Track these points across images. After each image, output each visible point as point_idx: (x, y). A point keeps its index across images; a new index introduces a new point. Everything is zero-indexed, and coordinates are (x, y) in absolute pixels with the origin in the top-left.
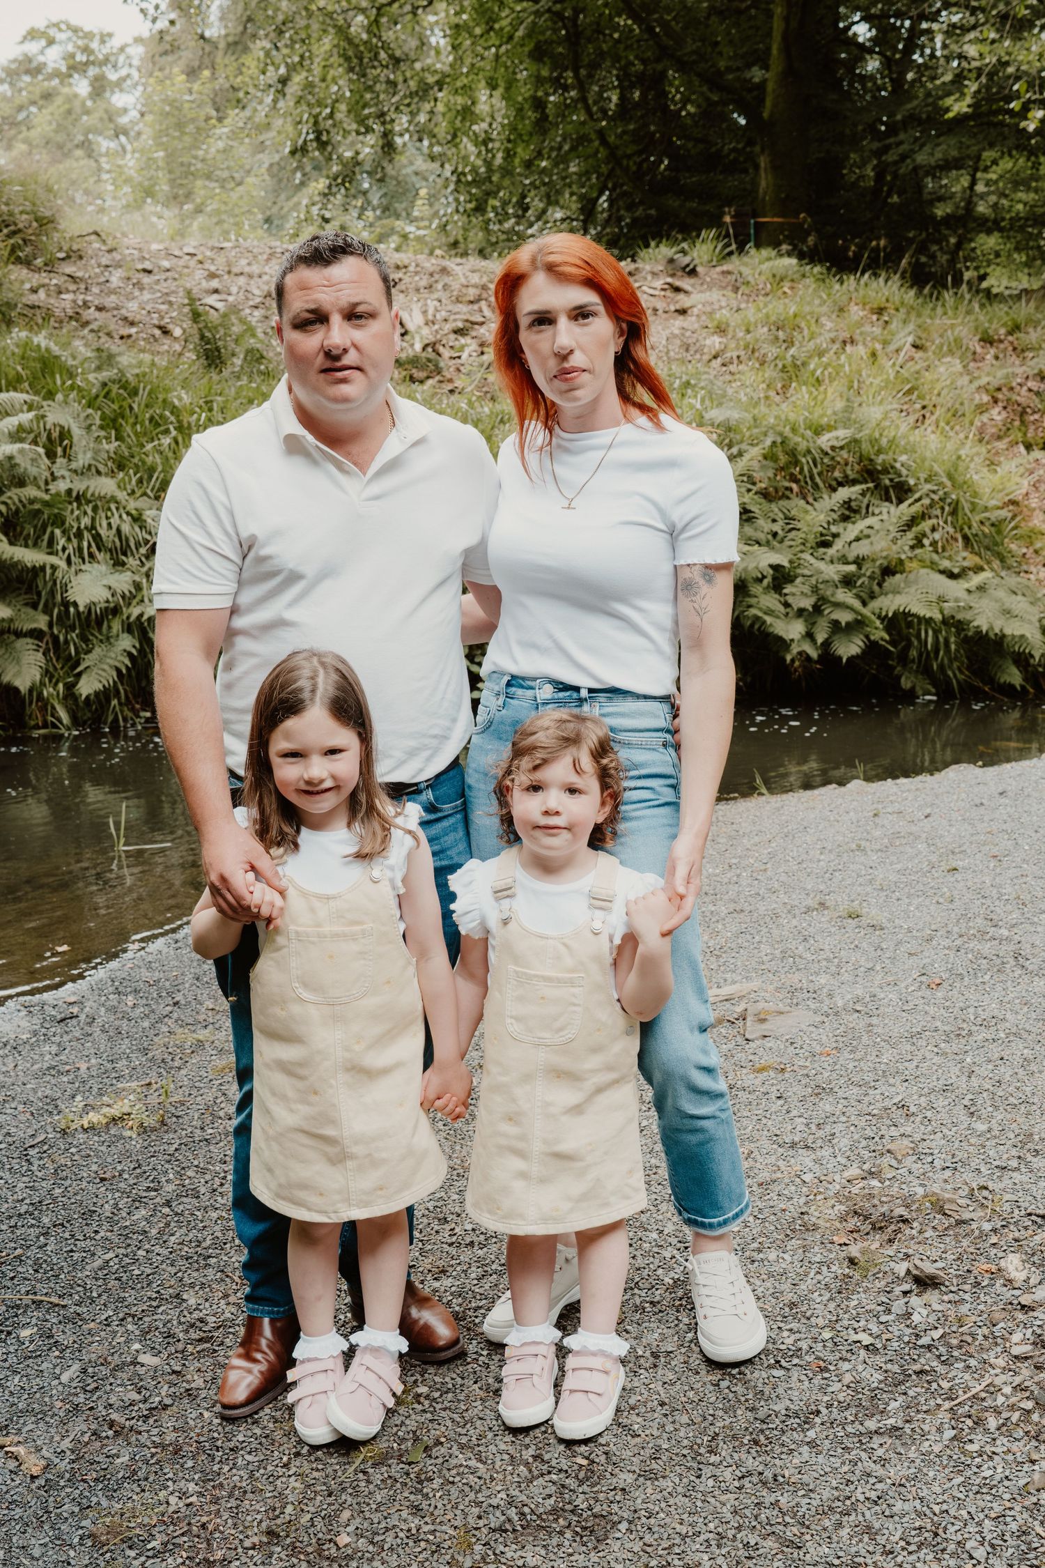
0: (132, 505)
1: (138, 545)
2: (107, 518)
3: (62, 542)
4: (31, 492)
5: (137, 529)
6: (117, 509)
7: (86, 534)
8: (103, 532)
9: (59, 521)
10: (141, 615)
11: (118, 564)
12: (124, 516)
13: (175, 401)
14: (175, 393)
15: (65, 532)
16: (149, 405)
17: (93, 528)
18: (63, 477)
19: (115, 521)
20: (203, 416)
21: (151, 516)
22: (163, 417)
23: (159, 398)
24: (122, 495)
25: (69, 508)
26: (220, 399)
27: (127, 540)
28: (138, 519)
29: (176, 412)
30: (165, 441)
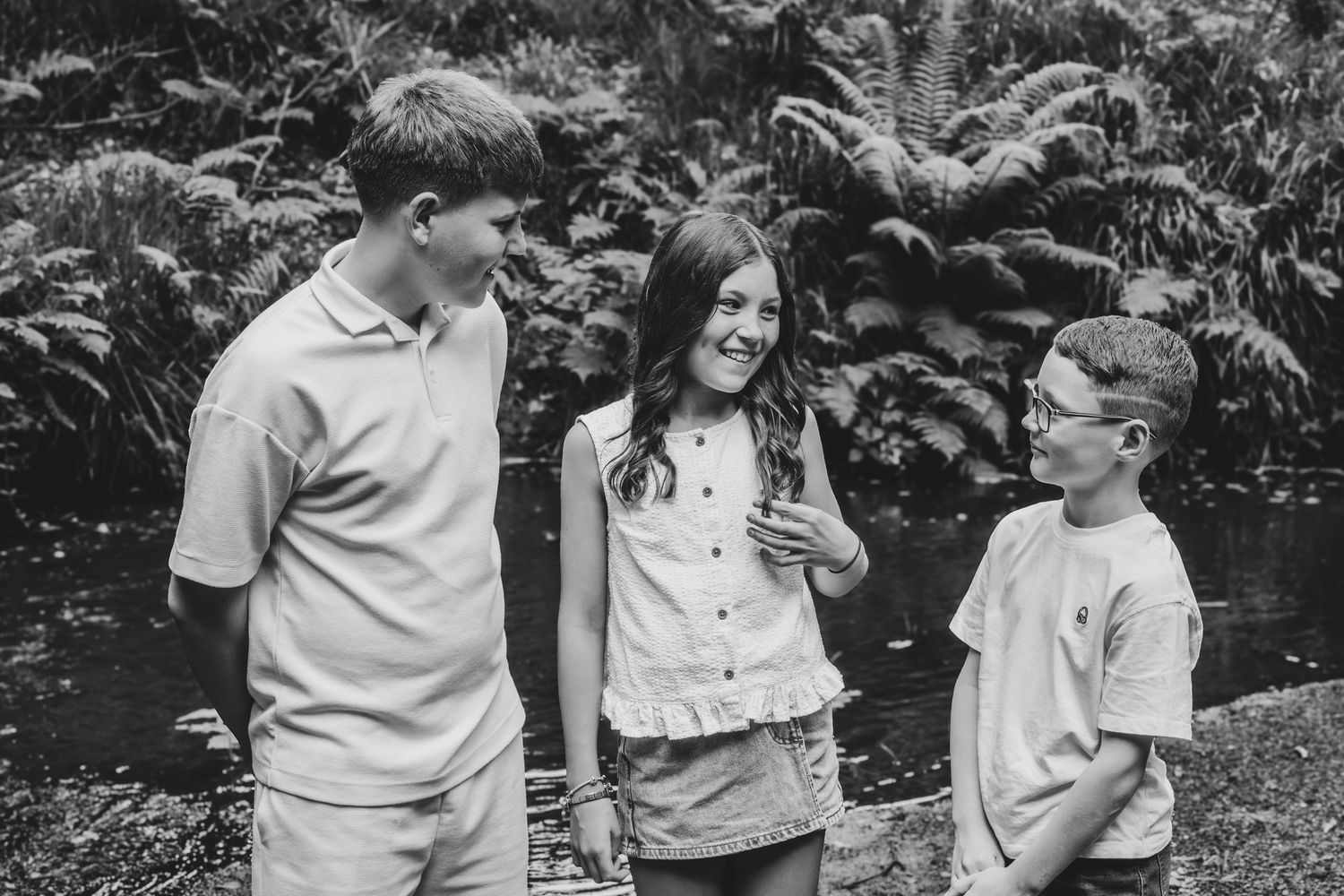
0: (1203, 199)
1: (1206, 247)
2: (1172, 214)
3: (1116, 241)
4: (1087, 181)
5: (1206, 227)
6: (1185, 203)
7: (1145, 234)
8: (1166, 230)
9: (1114, 216)
10: (1204, 332)
11: (1180, 271)
12: (1192, 212)
13: (1263, 75)
14: (1262, 65)
15: (1121, 231)
16: (1229, 79)
17: (1153, 226)
18: (1122, 165)
19: (1181, 217)
20: (1297, 92)
21: (1224, 213)
22: (1245, 93)
23: (1242, 71)
24: (1191, 187)
25: (1128, 200)
26: (1318, 72)
27: (1193, 240)
28: (1208, 216)
29: (1261, 86)
30: (1249, 123)
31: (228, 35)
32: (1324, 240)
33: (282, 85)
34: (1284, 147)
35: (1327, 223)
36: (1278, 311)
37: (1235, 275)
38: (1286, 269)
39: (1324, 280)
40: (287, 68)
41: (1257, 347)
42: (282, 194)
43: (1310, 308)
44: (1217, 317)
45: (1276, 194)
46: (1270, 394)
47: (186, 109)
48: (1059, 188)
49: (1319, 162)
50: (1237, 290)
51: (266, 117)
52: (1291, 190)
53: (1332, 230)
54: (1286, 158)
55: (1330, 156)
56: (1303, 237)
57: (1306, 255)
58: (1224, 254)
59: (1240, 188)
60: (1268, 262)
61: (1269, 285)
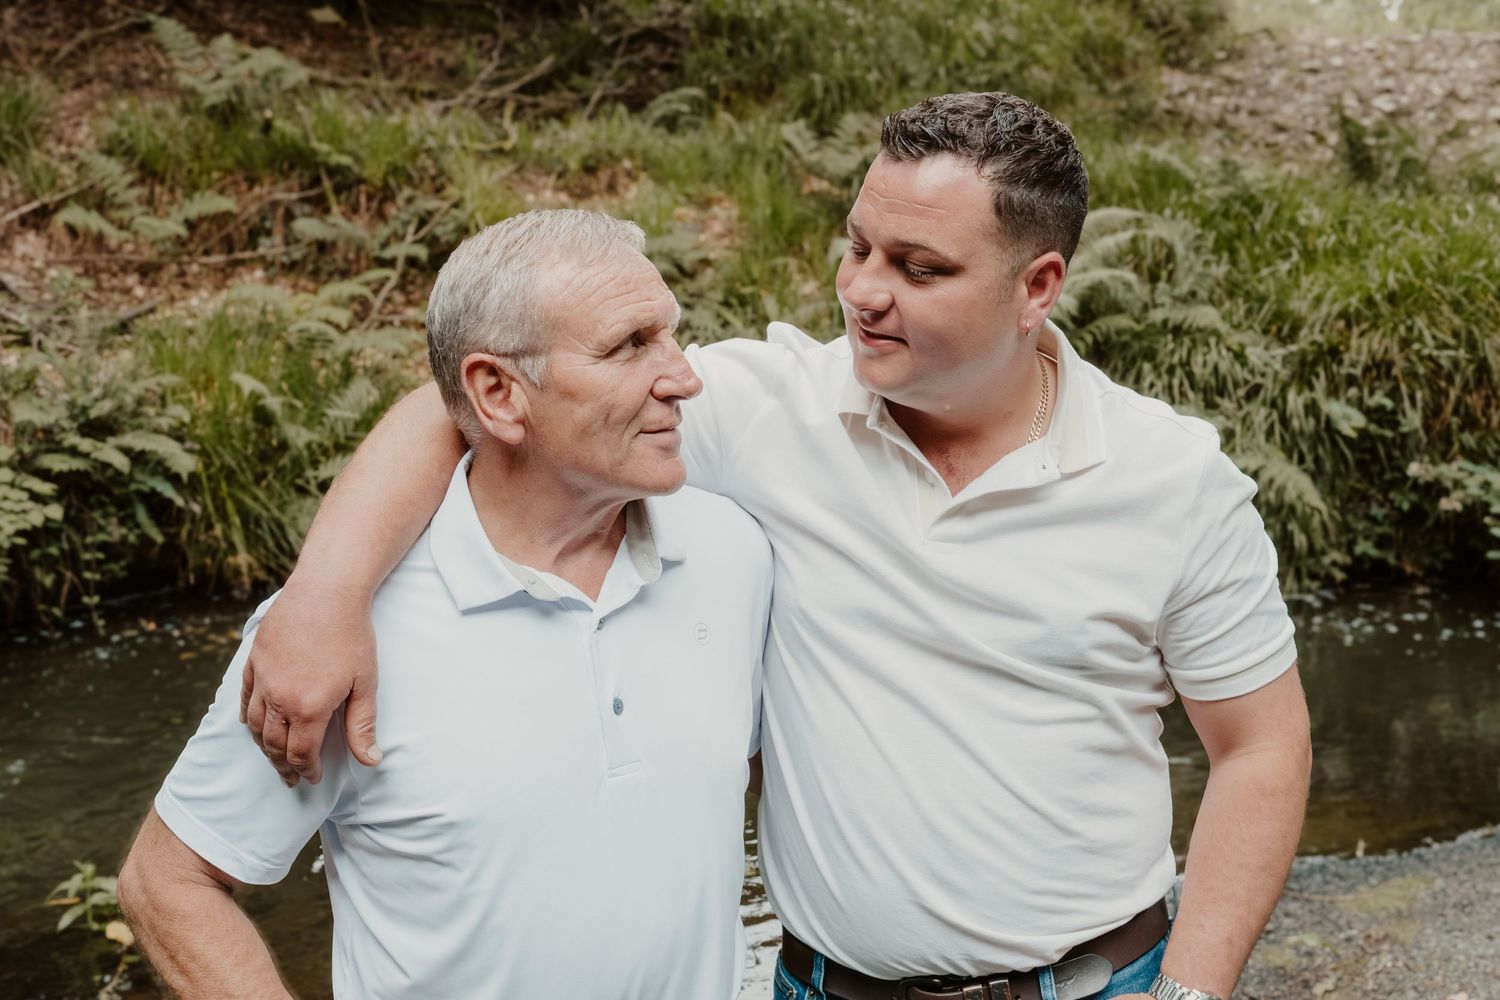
0: (1235, 339)
1: (1236, 385)
2: (1205, 354)
4: (1123, 321)
5: (1238, 367)
6: (1217, 344)
7: (1179, 372)
8: (1197, 369)
9: (1150, 355)
12: (1224, 352)
13: (1302, 221)
14: (1305, 211)
15: (1156, 367)
16: (1272, 226)
17: (1186, 364)
18: (1163, 305)
19: (1213, 357)
20: (1333, 238)
21: (1254, 355)
22: (1286, 238)
23: (1285, 217)
24: (1224, 328)
25: (1163, 340)
26: (1358, 219)
27: (1224, 379)
28: (1240, 356)
29: (1302, 233)
30: (1284, 267)
31: (360, 181)
32: (1351, 381)
33: (406, 224)
34: (1316, 290)
35: (1353, 365)
36: (1304, 448)
37: (1263, 412)
38: (1312, 409)
39: (1347, 418)
40: (412, 209)
41: (1279, 481)
42: (405, 324)
43: (1334, 443)
44: (1243, 451)
45: (1306, 336)
46: (1293, 526)
47: (322, 247)
48: (1098, 328)
49: (1349, 305)
50: (1265, 427)
51: (388, 254)
52: (1322, 331)
53: (1358, 372)
54: (1318, 300)
55: (1360, 301)
56: (1331, 379)
57: (1333, 392)
58: (1254, 391)
59: (1274, 329)
60: (1295, 401)
61: (1295, 423)
